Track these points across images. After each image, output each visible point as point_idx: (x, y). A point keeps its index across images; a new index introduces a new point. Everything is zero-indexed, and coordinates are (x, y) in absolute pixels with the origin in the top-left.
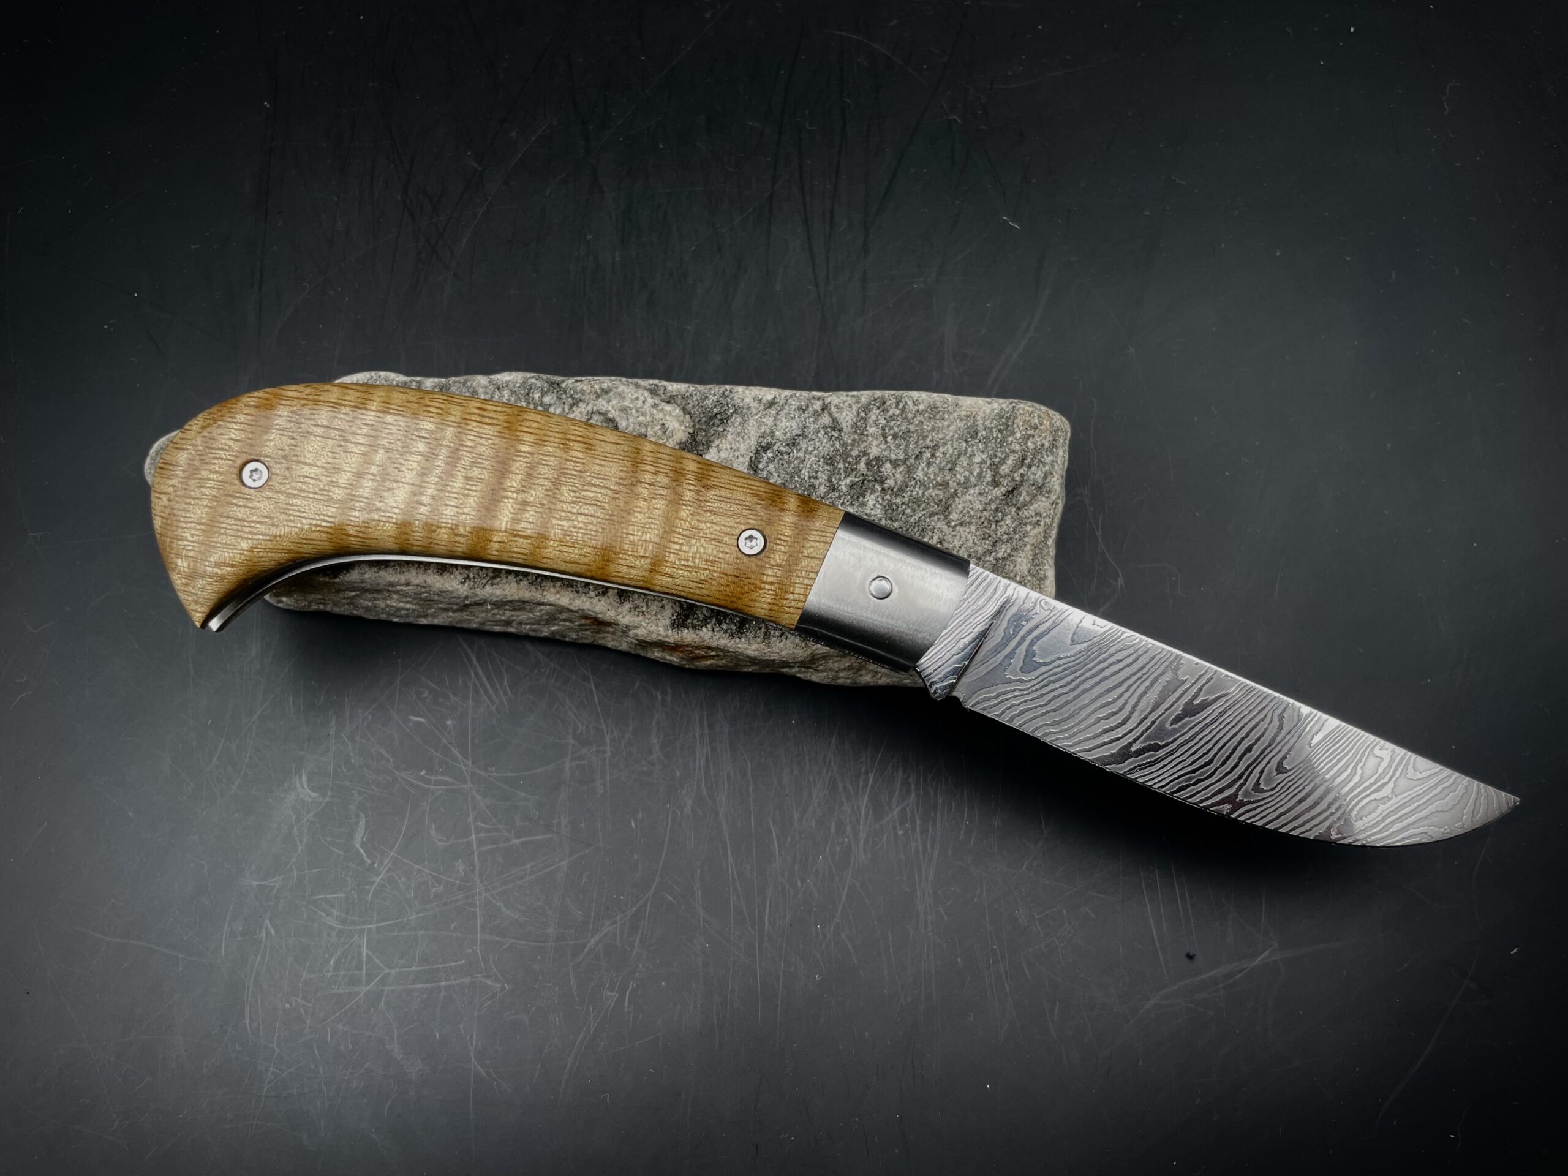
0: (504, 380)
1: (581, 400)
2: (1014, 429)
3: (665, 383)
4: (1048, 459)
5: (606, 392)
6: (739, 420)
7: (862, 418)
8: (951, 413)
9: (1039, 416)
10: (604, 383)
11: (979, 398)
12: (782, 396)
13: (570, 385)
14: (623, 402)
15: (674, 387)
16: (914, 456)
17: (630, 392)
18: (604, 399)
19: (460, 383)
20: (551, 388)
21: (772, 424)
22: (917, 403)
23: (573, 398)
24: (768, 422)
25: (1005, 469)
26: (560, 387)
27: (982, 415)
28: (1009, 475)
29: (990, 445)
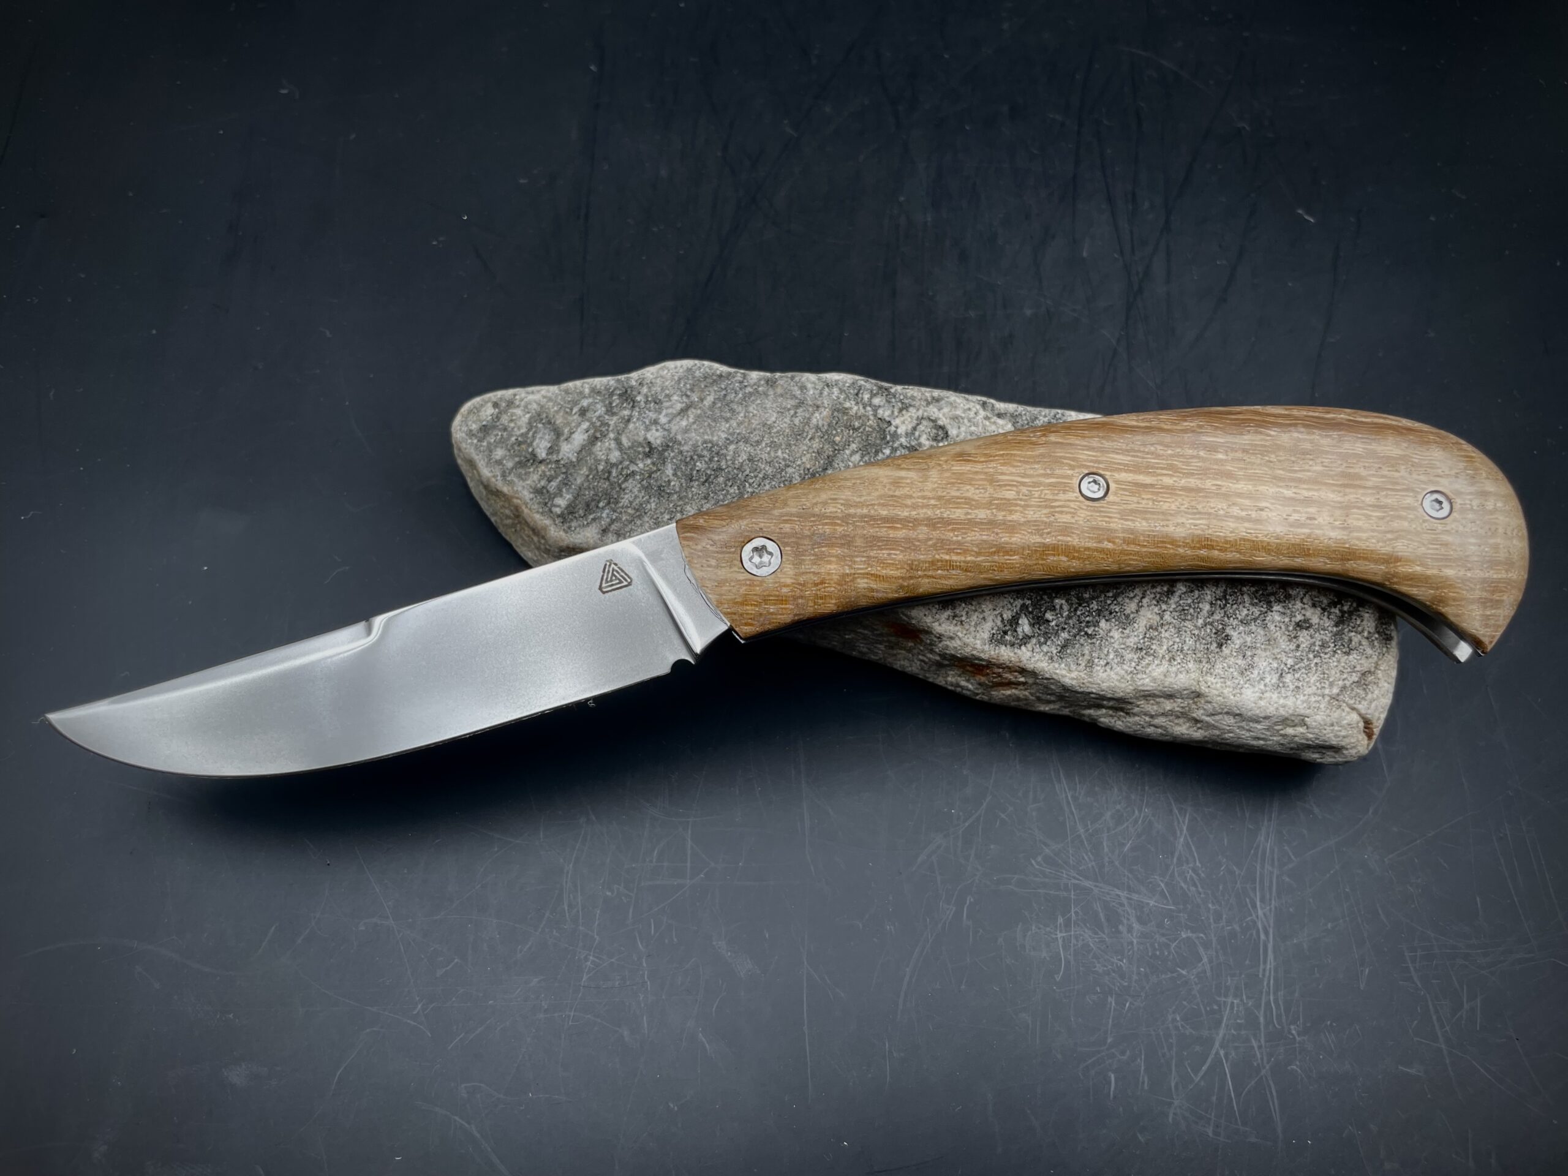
5: (937, 400)
15: (1001, 406)
18: (935, 406)
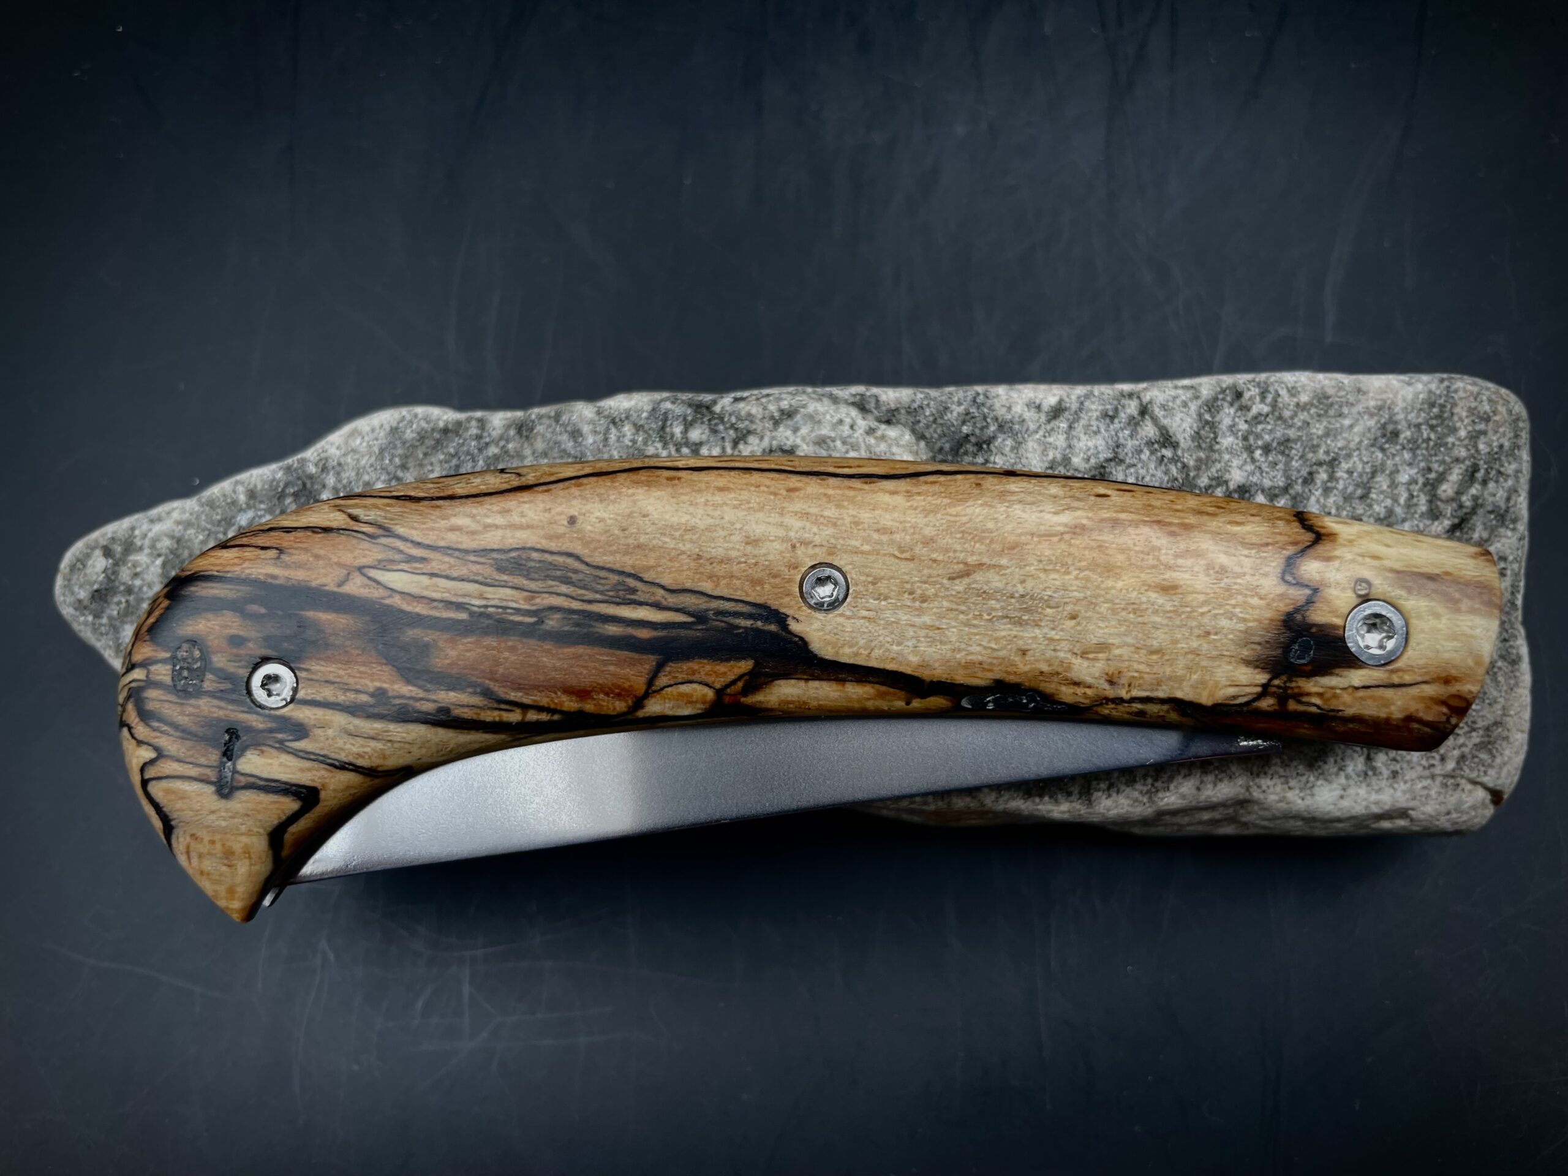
0: (622, 408)
1: (749, 432)
2: (1454, 423)
3: (875, 390)
4: (1510, 468)
6: (1009, 442)
7: (1207, 422)
8: (1352, 405)
9: (1490, 400)
10: (780, 399)
11: (1391, 377)
12: (1073, 397)
13: (728, 408)
14: (820, 429)
16: (1300, 481)
17: (827, 412)
19: (549, 417)
20: (699, 416)
21: (1064, 445)
22: (1293, 392)
23: (736, 429)
24: (1058, 443)
25: (1447, 489)
26: (712, 413)
27: (1401, 404)
28: (1453, 500)
29: (1419, 452)
